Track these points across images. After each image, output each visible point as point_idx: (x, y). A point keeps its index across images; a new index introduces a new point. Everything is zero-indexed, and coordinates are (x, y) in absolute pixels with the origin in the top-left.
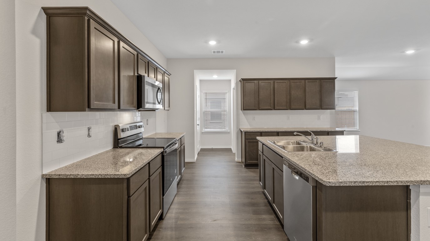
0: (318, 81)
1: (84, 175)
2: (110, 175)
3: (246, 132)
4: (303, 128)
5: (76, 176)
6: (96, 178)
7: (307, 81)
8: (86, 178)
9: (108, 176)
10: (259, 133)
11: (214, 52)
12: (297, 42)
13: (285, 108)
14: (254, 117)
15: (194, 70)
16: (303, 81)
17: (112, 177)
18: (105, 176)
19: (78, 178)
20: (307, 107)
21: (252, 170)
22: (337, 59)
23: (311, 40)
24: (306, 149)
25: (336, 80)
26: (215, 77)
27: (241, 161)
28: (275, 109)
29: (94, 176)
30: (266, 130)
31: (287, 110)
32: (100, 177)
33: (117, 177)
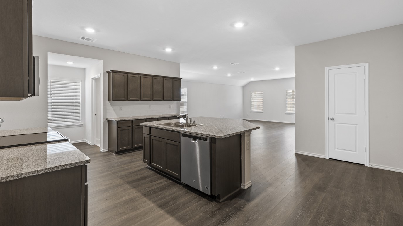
0: (171, 79)
1: (31, 172)
2: (69, 164)
3: (119, 121)
4: (160, 115)
5: (17, 176)
6: (50, 172)
7: (164, 78)
8: (35, 175)
9: (67, 166)
10: (131, 121)
11: (83, 38)
12: (164, 49)
13: (149, 99)
14: (121, 107)
15: (48, 52)
16: (162, 78)
17: (72, 166)
18: (63, 167)
19: (22, 178)
20: (165, 98)
21: (125, 155)
22: (181, 65)
23: (173, 49)
24: (184, 126)
25: (181, 80)
26: (70, 63)
27: (107, 150)
28: (141, 100)
29: (46, 171)
30: (137, 118)
31: (150, 100)
32: (56, 169)
33: (78, 165)
